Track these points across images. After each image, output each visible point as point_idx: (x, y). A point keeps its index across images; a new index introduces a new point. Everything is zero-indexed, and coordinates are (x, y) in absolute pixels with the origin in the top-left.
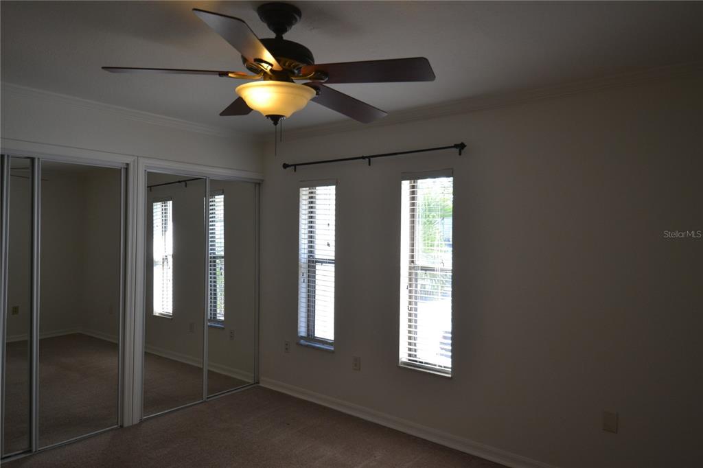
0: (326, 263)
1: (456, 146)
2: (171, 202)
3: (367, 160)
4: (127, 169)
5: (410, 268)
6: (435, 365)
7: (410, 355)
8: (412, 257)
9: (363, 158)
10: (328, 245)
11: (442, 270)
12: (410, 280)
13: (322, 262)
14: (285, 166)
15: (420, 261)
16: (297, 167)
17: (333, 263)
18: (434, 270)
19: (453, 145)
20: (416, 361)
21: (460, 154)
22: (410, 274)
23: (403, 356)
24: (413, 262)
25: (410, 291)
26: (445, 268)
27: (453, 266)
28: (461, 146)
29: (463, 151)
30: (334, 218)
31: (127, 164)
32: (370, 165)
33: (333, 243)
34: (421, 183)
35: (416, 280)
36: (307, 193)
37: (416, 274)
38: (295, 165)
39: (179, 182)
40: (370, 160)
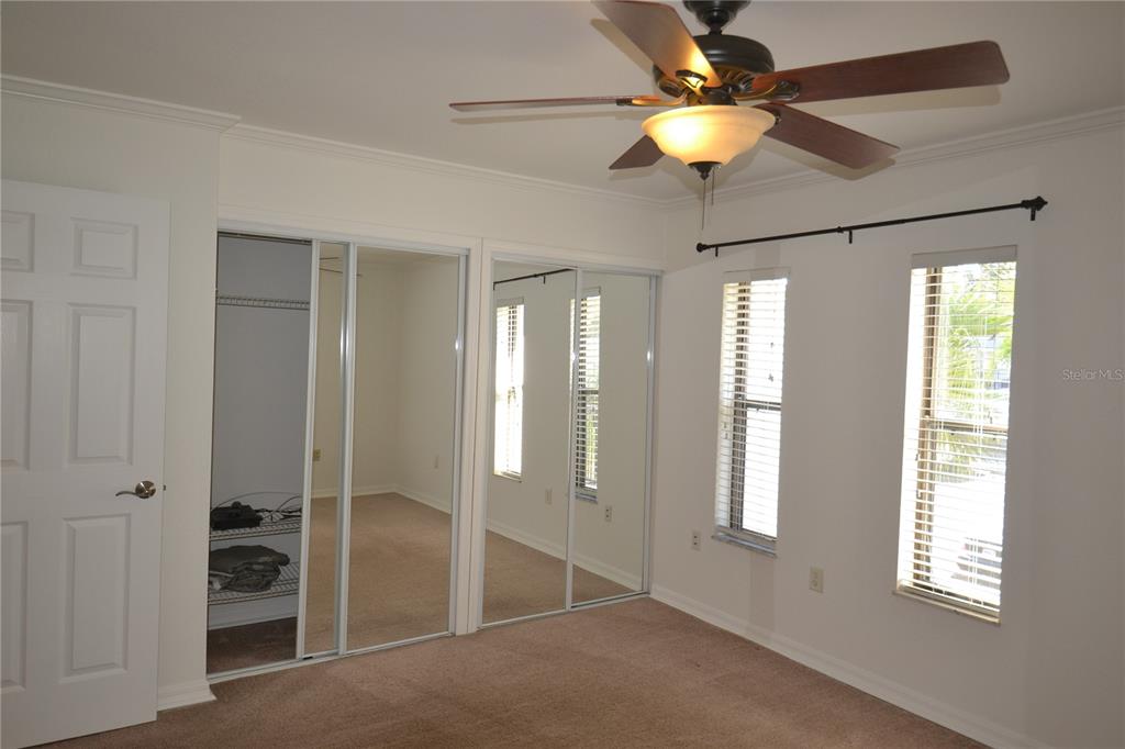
0: (766, 408)
1: (1025, 204)
2: (522, 306)
3: (847, 233)
4: (467, 257)
5: (923, 424)
6: (967, 599)
7: (917, 577)
8: (928, 404)
9: (840, 230)
10: (771, 378)
11: (986, 430)
12: (922, 444)
13: (758, 406)
14: (701, 248)
15: (942, 413)
16: (720, 248)
17: (778, 409)
18: (971, 430)
19: (1020, 202)
20: (930, 589)
21: (1033, 218)
22: (923, 434)
23: (905, 576)
24: (928, 413)
25: (922, 465)
26: (994, 426)
27: (1009, 425)
28: (1036, 204)
29: (1038, 213)
30: (782, 332)
31: (469, 250)
32: (851, 242)
33: (779, 376)
34: (948, 273)
35: (933, 445)
36: (736, 291)
37: (934, 435)
38: (717, 246)
39: (535, 276)
40: (851, 233)
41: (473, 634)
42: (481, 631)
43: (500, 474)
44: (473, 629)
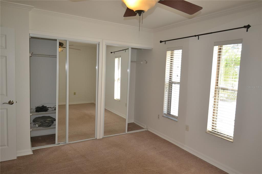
0: (176, 84)
1: (245, 27)
2: (120, 58)
3: (197, 37)
4: (99, 44)
5: (216, 88)
6: (225, 135)
7: (213, 128)
8: (217, 83)
9: (195, 36)
10: (177, 76)
11: (232, 90)
12: (215, 94)
13: (175, 83)
14: (161, 42)
15: (221, 85)
16: (166, 42)
17: (179, 84)
18: (228, 90)
19: (243, 26)
20: (215, 131)
21: (247, 31)
22: (215, 91)
23: (209, 128)
24: (217, 85)
25: (215, 99)
26: (234, 89)
27: (238, 89)
28: (248, 27)
29: (249, 29)
30: (180, 64)
31: (99, 42)
32: (198, 39)
33: (179, 75)
34: (225, 47)
35: (218, 94)
36: (170, 53)
37: (219, 91)
38: (165, 41)
39: (123, 50)
40: (199, 37)
41: (101, 139)
42: (103, 138)
43: (116, 99)
44: (101, 137)
